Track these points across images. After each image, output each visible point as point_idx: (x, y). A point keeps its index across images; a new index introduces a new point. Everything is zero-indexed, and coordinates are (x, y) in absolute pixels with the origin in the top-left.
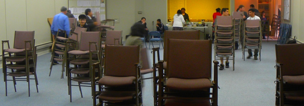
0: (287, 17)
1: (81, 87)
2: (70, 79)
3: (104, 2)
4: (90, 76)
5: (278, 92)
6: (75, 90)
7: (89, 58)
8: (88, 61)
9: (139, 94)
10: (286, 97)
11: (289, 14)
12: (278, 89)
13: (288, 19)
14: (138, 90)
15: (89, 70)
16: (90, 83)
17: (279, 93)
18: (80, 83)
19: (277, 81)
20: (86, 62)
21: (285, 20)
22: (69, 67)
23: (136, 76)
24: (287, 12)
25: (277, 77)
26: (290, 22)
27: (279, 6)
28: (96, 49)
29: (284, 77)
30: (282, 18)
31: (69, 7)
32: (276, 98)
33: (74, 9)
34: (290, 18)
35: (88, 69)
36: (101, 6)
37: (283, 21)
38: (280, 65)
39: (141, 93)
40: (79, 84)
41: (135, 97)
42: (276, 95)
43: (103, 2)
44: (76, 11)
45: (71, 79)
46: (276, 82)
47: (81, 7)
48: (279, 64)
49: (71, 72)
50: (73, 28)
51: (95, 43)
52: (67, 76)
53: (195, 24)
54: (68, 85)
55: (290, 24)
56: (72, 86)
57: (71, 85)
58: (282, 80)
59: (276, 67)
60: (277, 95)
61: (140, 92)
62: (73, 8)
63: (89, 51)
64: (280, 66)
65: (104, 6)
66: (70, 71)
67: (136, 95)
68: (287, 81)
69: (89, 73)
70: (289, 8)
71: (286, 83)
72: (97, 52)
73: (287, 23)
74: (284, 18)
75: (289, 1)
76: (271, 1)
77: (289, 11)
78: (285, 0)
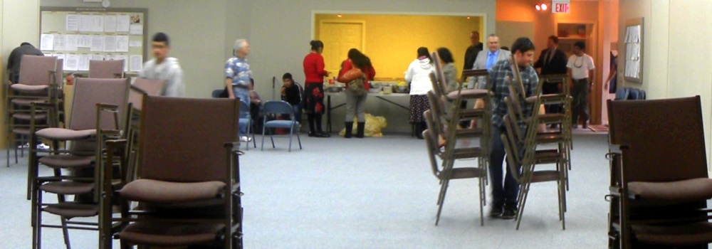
0: (633, 70)
1: (69, 230)
2: (37, 208)
3: (141, 22)
4: (96, 200)
5: (615, 225)
6: (52, 240)
7: (94, 151)
8: (93, 158)
9: (233, 230)
10: (638, 236)
11: (638, 63)
12: (614, 217)
13: (635, 75)
14: (232, 221)
15: (93, 184)
16: (95, 219)
17: (619, 227)
18: (65, 218)
19: (611, 195)
20: (87, 161)
21: (630, 80)
22: (37, 174)
23: (227, 180)
24: (633, 58)
25: (613, 184)
26: (641, 83)
27: (612, 44)
28: (114, 126)
29: (630, 184)
30: (620, 75)
31: (42, 32)
32: (610, 240)
33: (56, 38)
34: (641, 74)
35: (89, 179)
36: (133, 33)
37: (624, 81)
38: (621, 148)
39: (240, 229)
40: (64, 223)
41: (223, 237)
42: (610, 234)
43: (138, 22)
44: (62, 44)
45: (40, 206)
46: (608, 198)
47: (77, 33)
48: (616, 149)
49: (41, 187)
50: (52, 82)
51: (113, 107)
52: (29, 199)
53: (388, 86)
54: (34, 225)
55: (641, 88)
56: (43, 229)
57: (40, 226)
58: (625, 191)
59: (608, 156)
60: (612, 232)
61: (237, 226)
62: (52, 36)
63: (94, 131)
64: (621, 152)
65: (141, 32)
66: (40, 184)
67: (226, 230)
68: (639, 192)
69: (93, 190)
70: (638, 47)
71: (638, 197)
72: (119, 132)
73: (634, 87)
74: (626, 75)
75: (639, 27)
76: (591, 31)
77: (639, 56)
78: (628, 28)
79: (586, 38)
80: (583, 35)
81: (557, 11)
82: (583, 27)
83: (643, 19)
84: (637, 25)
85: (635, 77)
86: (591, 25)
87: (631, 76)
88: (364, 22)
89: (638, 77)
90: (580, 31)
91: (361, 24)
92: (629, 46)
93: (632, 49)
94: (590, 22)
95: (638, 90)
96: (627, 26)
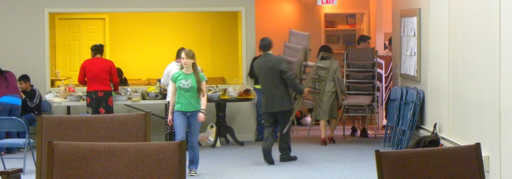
0: (410, 67)
11: (415, 59)
13: (412, 72)
21: (406, 77)
24: (409, 53)
26: (419, 81)
30: (396, 71)
34: (419, 70)
37: (400, 79)
53: (136, 92)
55: (419, 87)
70: (414, 42)
73: (411, 85)
74: (402, 72)
75: (415, 19)
76: (362, 21)
77: (416, 51)
78: (403, 19)
79: (357, 27)
80: (353, 25)
81: (323, 3)
82: (353, 16)
83: (420, 9)
84: (413, 16)
85: (412, 74)
86: (362, 15)
87: (408, 73)
88: (106, 17)
89: (416, 75)
90: (350, 20)
91: (104, 19)
92: (404, 39)
93: (408, 43)
94: (362, 11)
95: (416, 89)
96: (401, 17)
